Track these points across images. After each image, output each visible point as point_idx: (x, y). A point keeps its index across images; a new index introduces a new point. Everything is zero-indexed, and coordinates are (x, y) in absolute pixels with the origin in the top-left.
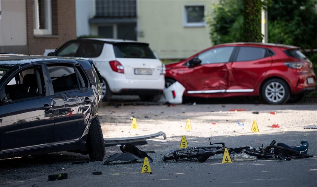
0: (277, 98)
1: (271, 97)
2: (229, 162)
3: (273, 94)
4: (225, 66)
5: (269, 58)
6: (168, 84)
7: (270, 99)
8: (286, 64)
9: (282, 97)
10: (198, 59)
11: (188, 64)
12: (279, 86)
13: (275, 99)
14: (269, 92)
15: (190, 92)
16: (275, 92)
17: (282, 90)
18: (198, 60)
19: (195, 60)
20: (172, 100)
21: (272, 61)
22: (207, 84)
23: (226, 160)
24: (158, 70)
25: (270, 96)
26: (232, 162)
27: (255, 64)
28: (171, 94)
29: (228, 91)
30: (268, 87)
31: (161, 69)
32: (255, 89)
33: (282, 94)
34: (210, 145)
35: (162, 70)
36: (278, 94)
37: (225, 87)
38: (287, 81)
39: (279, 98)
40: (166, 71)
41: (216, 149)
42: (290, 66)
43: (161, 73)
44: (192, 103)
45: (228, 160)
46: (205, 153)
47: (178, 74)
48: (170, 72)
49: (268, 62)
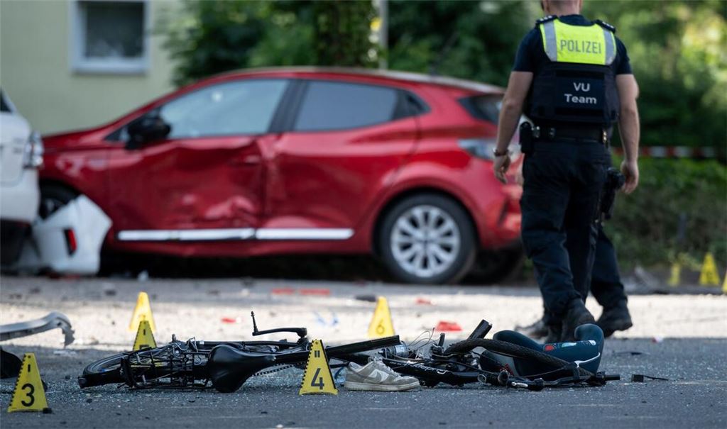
0: (432, 262)
1: (411, 260)
2: (325, 390)
3: (417, 248)
4: (252, 148)
5: (408, 124)
6: (50, 204)
7: (408, 267)
8: (464, 144)
9: (448, 258)
10: (157, 118)
11: (125, 136)
12: (440, 222)
13: (425, 264)
14: (405, 240)
15: (126, 235)
16: (426, 243)
17: (449, 234)
18: (159, 124)
19: (147, 123)
20: (62, 262)
21: (419, 135)
22: (189, 209)
23: (313, 384)
24: (17, 151)
25: (408, 254)
26: (335, 392)
27: (359, 141)
28: (60, 241)
29: (263, 234)
30: (403, 223)
31: (28, 148)
32: (355, 228)
33: (447, 249)
34: (254, 334)
35: (32, 154)
36: (434, 249)
37: (253, 220)
38: (468, 203)
39: (439, 261)
40: (46, 156)
41: (274, 350)
42: (479, 151)
43: (27, 162)
44: (135, 276)
45: (321, 385)
46: (237, 357)
47: (86, 170)
48: (60, 163)
49: (403, 135)
